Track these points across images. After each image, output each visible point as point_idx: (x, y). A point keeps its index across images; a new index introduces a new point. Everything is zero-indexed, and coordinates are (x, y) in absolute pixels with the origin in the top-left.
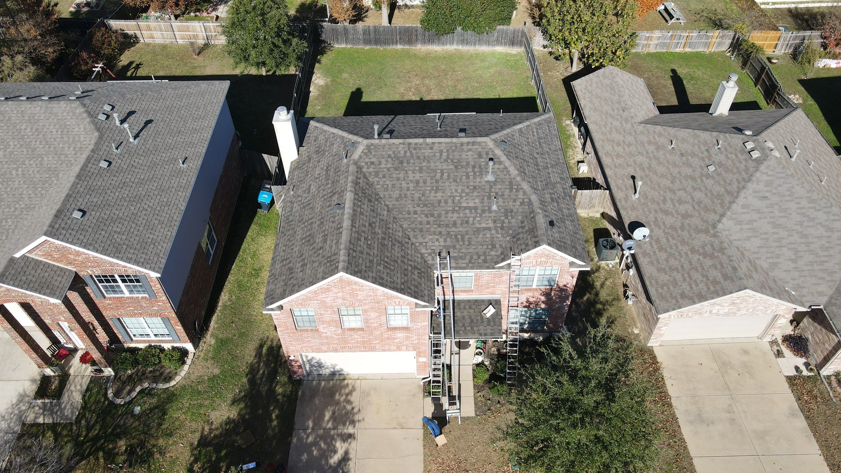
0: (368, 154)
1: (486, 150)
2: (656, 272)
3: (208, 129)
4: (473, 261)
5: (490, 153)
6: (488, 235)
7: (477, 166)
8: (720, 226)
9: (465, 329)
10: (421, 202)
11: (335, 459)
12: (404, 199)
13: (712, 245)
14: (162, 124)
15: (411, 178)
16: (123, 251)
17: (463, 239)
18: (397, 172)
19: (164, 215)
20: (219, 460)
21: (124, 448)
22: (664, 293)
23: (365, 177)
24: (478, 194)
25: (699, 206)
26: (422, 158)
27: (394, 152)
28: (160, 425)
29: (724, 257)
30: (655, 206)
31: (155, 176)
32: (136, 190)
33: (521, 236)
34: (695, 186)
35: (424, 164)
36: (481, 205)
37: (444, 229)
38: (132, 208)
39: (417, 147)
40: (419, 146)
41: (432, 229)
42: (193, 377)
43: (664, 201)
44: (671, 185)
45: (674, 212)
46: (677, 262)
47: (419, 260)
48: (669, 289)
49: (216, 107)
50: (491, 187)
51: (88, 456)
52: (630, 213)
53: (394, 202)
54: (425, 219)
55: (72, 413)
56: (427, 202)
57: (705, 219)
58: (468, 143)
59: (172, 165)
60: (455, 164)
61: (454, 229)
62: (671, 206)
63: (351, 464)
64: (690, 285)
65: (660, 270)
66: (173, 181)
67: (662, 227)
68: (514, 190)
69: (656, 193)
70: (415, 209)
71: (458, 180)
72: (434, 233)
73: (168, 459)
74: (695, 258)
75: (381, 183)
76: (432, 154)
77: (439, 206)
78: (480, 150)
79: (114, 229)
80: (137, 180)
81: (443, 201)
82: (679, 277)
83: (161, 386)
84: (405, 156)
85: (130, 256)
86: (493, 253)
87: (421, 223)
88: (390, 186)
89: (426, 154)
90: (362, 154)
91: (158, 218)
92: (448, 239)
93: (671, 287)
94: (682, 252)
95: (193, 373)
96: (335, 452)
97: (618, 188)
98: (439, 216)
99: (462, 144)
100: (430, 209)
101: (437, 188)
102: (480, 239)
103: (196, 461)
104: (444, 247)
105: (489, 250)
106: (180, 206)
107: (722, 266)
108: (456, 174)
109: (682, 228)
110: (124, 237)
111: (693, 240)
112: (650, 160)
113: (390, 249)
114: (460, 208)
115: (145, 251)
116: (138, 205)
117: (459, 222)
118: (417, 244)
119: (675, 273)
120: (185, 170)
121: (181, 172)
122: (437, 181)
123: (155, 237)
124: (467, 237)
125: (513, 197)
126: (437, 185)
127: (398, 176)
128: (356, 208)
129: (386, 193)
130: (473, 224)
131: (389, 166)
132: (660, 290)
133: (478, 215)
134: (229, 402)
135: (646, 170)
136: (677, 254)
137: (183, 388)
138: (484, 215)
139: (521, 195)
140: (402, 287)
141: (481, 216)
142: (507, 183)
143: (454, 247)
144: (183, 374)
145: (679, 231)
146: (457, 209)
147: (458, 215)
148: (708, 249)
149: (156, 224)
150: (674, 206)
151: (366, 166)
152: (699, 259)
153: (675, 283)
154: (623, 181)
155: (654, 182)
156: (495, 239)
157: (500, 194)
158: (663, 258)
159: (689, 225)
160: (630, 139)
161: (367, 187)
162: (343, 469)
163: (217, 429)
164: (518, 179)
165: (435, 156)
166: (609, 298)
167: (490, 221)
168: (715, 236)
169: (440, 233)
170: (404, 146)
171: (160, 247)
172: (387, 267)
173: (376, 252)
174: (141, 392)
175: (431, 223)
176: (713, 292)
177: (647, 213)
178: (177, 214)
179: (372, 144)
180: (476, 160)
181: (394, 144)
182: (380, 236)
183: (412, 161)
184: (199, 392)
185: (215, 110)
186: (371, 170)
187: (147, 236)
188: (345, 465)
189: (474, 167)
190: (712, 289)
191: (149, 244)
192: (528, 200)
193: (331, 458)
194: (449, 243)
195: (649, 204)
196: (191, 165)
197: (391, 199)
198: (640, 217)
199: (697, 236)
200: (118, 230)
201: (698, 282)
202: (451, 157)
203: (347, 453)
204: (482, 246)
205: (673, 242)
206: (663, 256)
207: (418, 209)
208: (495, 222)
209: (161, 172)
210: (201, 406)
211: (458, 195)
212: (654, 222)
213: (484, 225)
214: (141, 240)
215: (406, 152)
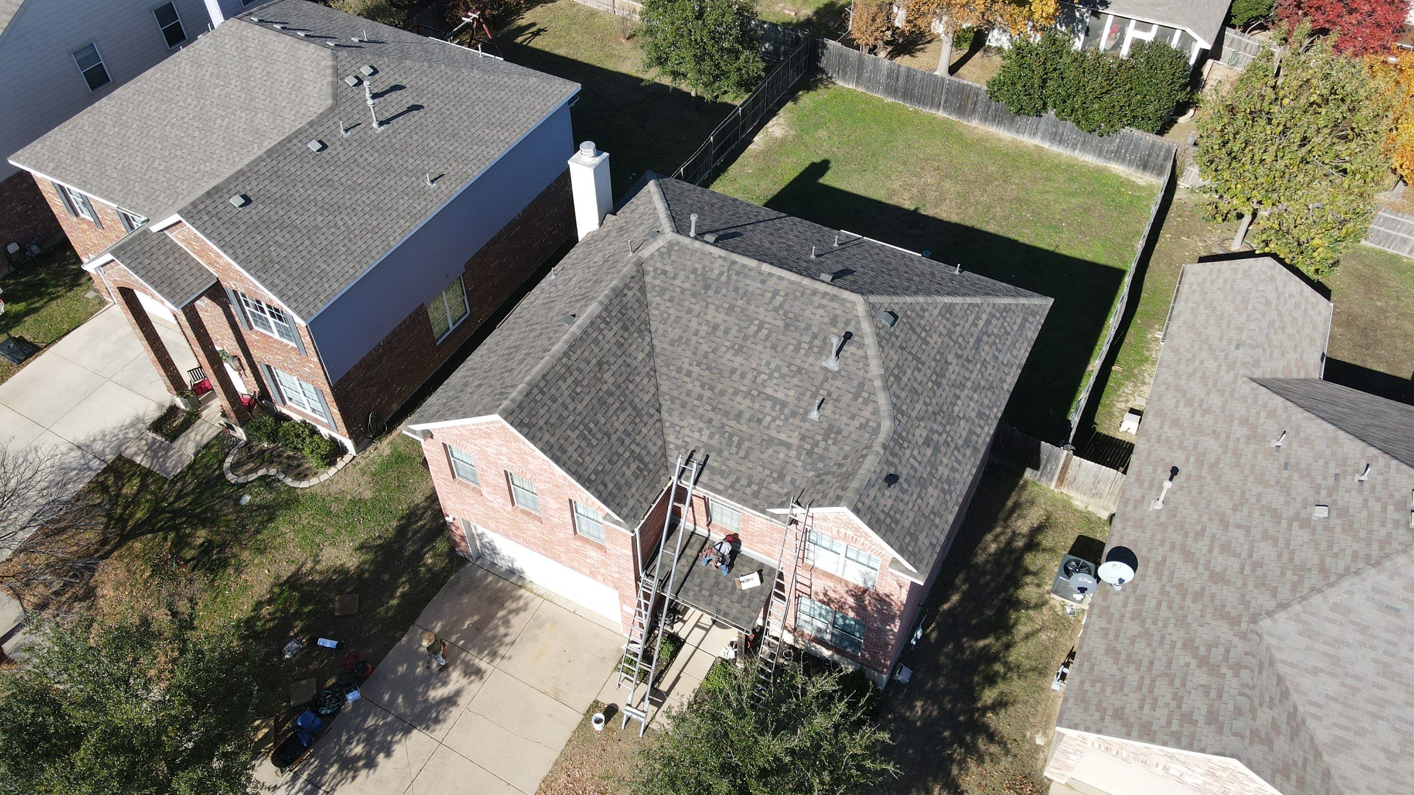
0: (665, 256)
1: (849, 316)
2: (1102, 651)
3: (501, 145)
4: (737, 486)
5: (853, 323)
6: (781, 456)
7: (821, 337)
8: (1265, 623)
9: (700, 591)
10: (705, 361)
11: (438, 693)
12: (683, 347)
13: (1228, 651)
14: (435, 116)
15: (709, 317)
16: (272, 271)
17: (739, 446)
18: (694, 300)
19: (360, 243)
20: (297, 615)
21: (201, 541)
22: (1089, 694)
23: (643, 290)
24: (800, 384)
25: (1253, 570)
26: (741, 291)
27: (704, 267)
28: (258, 532)
29: (1235, 683)
30: (1178, 538)
31: (380, 186)
32: (341, 196)
33: (828, 478)
34: (1270, 533)
35: (740, 303)
36: (796, 402)
37: (719, 417)
38: (320, 219)
39: (743, 272)
40: (746, 271)
41: (701, 411)
42: (334, 489)
43: (1199, 535)
44: (1229, 512)
45: (1202, 561)
46: (1148, 652)
47: (654, 450)
48: (1103, 690)
49: (535, 117)
50: (826, 380)
51: (158, 530)
52: (1129, 530)
53: (666, 346)
54: (698, 390)
55: (175, 467)
56: (714, 364)
57: (1247, 598)
58: (825, 295)
59: (414, 179)
60: (788, 321)
61: (733, 423)
62: (1205, 550)
63: (455, 711)
64: (1143, 701)
65: (1111, 651)
66: (402, 202)
67: (1165, 579)
68: (861, 400)
69: (1195, 515)
70: (691, 368)
71: (779, 349)
72: (701, 418)
73: (241, 582)
74: (1183, 658)
75: (662, 308)
76: (759, 292)
77: (730, 377)
78: (838, 312)
79: (277, 238)
80: (349, 182)
81: (739, 372)
82: (1133, 677)
83: (289, 481)
84: (717, 280)
85: (277, 281)
86: (775, 487)
87: (688, 394)
88: (673, 317)
89: (750, 289)
90: (656, 254)
91: (349, 245)
92: (717, 436)
93: (1109, 690)
94: (1168, 637)
95: (337, 483)
96: (445, 683)
97: (1137, 480)
98: (722, 393)
99: (815, 293)
100: (713, 377)
101: (741, 347)
102: (765, 456)
103: (270, 602)
104: (705, 445)
105: (770, 480)
106: (391, 238)
107: (1220, 697)
108: (780, 337)
109: (1198, 596)
110: (284, 254)
111: (1200, 625)
112: (1225, 453)
113: (611, 412)
114: (760, 393)
115: (303, 283)
116: (331, 218)
117: (747, 415)
118: (667, 424)
119: (1131, 669)
120: (430, 192)
121: (423, 192)
122: (746, 338)
123: (328, 269)
124: (747, 444)
125: (854, 410)
126: (743, 343)
127: (692, 306)
128: (590, 330)
129: (661, 326)
130: (768, 427)
131: (687, 285)
132: (1087, 686)
133: (782, 417)
134: (357, 544)
135: (1206, 467)
136: (1157, 637)
137: (313, 497)
138: (791, 420)
139: (867, 413)
140: (593, 477)
141: (786, 419)
142: (855, 383)
143: (720, 452)
144: (324, 477)
145: (1189, 599)
146: (754, 393)
147: (751, 405)
148: (1217, 655)
149: (340, 253)
150: (1210, 551)
151: (652, 274)
152: (1187, 665)
153: (1120, 686)
154: (1155, 470)
155: (1205, 494)
156: (790, 466)
157: (834, 396)
158: (1129, 633)
159: (1213, 597)
160: (1216, 401)
161: (636, 306)
162: (438, 713)
163: (321, 573)
164: (878, 383)
165: (763, 296)
166: (1027, 664)
167: (796, 434)
168: (1243, 636)
169: (710, 421)
170: (723, 263)
171: (326, 285)
172: (585, 438)
173: (580, 408)
174: (262, 478)
175: (705, 399)
176: (1172, 734)
177: (1157, 543)
178: (380, 249)
179: (678, 243)
180: (825, 327)
181: (711, 253)
182: (605, 387)
183: (724, 291)
184: (329, 513)
185: (530, 121)
186: (657, 282)
187: (318, 264)
188: (446, 710)
189: (815, 336)
190: (1175, 727)
191: (313, 275)
192: (874, 425)
193: (434, 688)
194: (714, 442)
195: (1171, 529)
196: (443, 187)
197: (663, 339)
198: (1140, 545)
199: (1213, 622)
200: (282, 241)
201: (1160, 703)
202: (787, 306)
203: (458, 693)
204: (765, 468)
205: (1164, 612)
206: (1133, 628)
207: (696, 370)
208: (803, 438)
209: (392, 183)
210: (320, 531)
211: (768, 371)
212: (1157, 563)
213: (783, 437)
214: (305, 267)
215: (721, 274)
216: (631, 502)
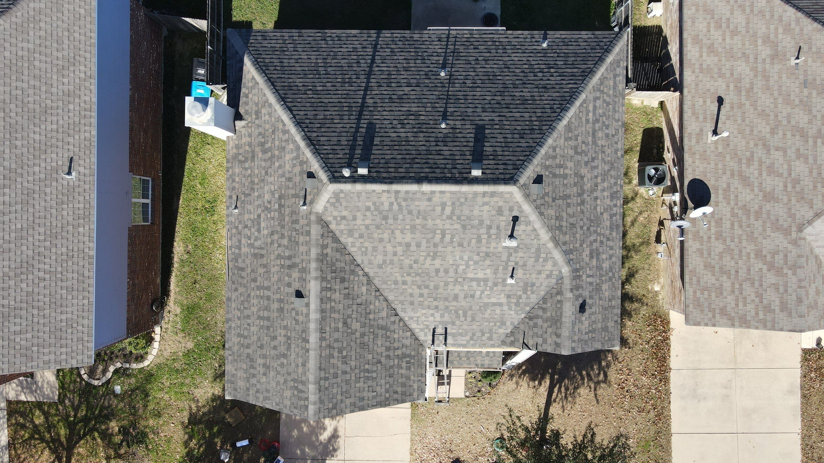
0: (337, 204)
1: (511, 204)
2: (702, 267)
3: (87, 84)
4: (475, 338)
5: (516, 208)
6: (498, 312)
7: (494, 226)
8: (809, 230)
9: (460, 359)
10: (412, 271)
11: (324, 437)
12: (390, 266)
13: (786, 256)
14: (13, 106)
15: (399, 240)
16: (35, 355)
17: (465, 315)
18: (380, 231)
19: (70, 275)
20: (213, 436)
21: (117, 429)
22: (702, 300)
23: (336, 240)
24: (492, 263)
25: (794, 187)
26: (415, 212)
27: (374, 204)
28: (145, 406)
29: (794, 279)
30: (733, 164)
31: (37, 215)
32: (19, 253)
33: (540, 322)
34: (802, 151)
35: (418, 221)
36: (494, 276)
37: (442, 303)
38: (24, 285)
39: (408, 197)
40: (411, 195)
41: (426, 303)
42: (166, 354)
43: (750, 160)
44: (768, 136)
45: (756, 184)
46: (733, 263)
47: (407, 342)
48: (710, 295)
49: (88, 26)
50: (510, 255)
51: (85, 436)
52: (697, 163)
53: (376, 270)
54: (417, 291)
55: (53, 392)
56: (420, 271)
57: (793, 212)
58: (484, 194)
59: (54, 184)
60: (463, 223)
61: (454, 303)
62: (756, 173)
63: (341, 441)
64: (737, 300)
65: (707, 266)
66: (65, 213)
67: (732, 203)
68: (541, 260)
69: (744, 143)
70: (403, 279)
71: (465, 244)
72: (429, 307)
73: (163, 438)
74: (758, 265)
75: (358, 244)
76: (430, 208)
77: (437, 275)
78: (501, 204)
79: (12, 329)
80: (13, 235)
81: (442, 270)
82: (727, 285)
83: (134, 366)
84: (390, 210)
85: (46, 358)
86: (501, 331)
87: (411, 295)
88: (370, 249)
89: (421, 208)
90: (328, 205)
91: (64, 284)
92: (446, 315)
93: (713, 295)
94: (744, 250)
95: (165, 350)
96: (325, 429)
97: (693, 113)
98: (436, 287)
99: (476, 194)
100: (424, 279)
101: (435, 253)
102: (486, 316)
103: (191, 438)
104: (440, 323)
105: (497, 328)
106: (86, 250)
107: (786, 291)
108: (462, 236)
109: (758, 214)
110: (29, 336)
111: (765, 238)
112: (756, 76)
113: (371, 346)
114: (464, 279)
115: (63, 342)
116: (30, 277)
117: (461, 295)
118: (406, 319)
119: (725, 278)
120: (77, 183)
121: (72, 189)
122: (435, 245)
123: (70, 316)
124: (470, 313)
125: (539, 268)
126: (435, 249)
127: (381, 236)
129: (364, 258)
130: (481, 298)
131: (368, 222)
132: (698, 294)
133: (488, 288)
134: (210, 379)
135: (743, 93)
136: (736, 252)
137: (159, 367)
138: (495, 288)
139: (549, 266)
140: (387, 395)
141: (491, 289)
142: (533, 250)
143: (453, 324)
144: (155, 352)
145: (752, 218)
146: (459, 280)
147: (461, 288)
148: (779, 259)
149: (64, 296)
150: (760, 174)
151: (334, 222)
152: (761, 270)
153: (720, 291)
154: (705, 102)
155: (747, 121)
156: (506, 316)
157: (521, 263)
158: (717, 251)
159: (768, 213)
160: (739, 19)
161: (338, 255)
162: (333, 446)
163: (204, 406)
164: (550, 245)
165: (434, 210)
167: (503, 295)
168: (795, 243)
169: (436, 307)
170: (389, 195)
171: (80, 328)
172: (368, 378)
173: (353, 364)
174: (116, 371)
175: (426, 295)
176: (760, 321)
177: (720, 172)
178: (87, 265)
179: (342, 191)
180: (493, 218)
181: (374, 191)
182: (358, 334)
183: (400, 217)
184: (177, 371)
185: (88, 34)
186: (342, 227)
187: (58, 319)
188: (335, 442)
189: (489, 227)
190: (761, 316)
191: (64, 329)
192: (557, 273)
193: (321, 434)
194: (447, 318)
195: (728, 157)
196: (82, 169)
197: (371, 266)
198: (708, 175)
199: (773, 235)
200: (18, 328)
201: (748, 301)
202: (457, 212)
203: (335, 430)
204: (489, 322)
205: (738, 231)
206: (718, 247)
207: (409, 279)
208: (508, 297)
209: (43, 203)
210: (182, 384)
211: (463, 263)
213: (494, 300)
214: (53, 329)
215: (391, 204)
216: (415, 386)
